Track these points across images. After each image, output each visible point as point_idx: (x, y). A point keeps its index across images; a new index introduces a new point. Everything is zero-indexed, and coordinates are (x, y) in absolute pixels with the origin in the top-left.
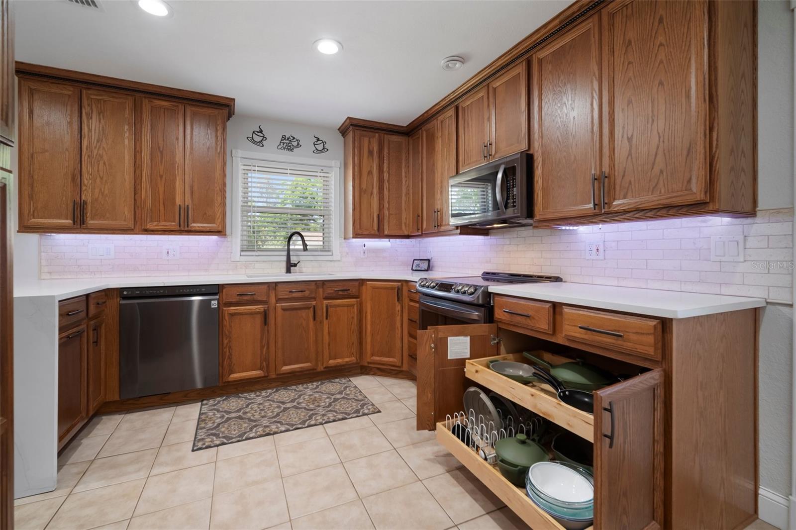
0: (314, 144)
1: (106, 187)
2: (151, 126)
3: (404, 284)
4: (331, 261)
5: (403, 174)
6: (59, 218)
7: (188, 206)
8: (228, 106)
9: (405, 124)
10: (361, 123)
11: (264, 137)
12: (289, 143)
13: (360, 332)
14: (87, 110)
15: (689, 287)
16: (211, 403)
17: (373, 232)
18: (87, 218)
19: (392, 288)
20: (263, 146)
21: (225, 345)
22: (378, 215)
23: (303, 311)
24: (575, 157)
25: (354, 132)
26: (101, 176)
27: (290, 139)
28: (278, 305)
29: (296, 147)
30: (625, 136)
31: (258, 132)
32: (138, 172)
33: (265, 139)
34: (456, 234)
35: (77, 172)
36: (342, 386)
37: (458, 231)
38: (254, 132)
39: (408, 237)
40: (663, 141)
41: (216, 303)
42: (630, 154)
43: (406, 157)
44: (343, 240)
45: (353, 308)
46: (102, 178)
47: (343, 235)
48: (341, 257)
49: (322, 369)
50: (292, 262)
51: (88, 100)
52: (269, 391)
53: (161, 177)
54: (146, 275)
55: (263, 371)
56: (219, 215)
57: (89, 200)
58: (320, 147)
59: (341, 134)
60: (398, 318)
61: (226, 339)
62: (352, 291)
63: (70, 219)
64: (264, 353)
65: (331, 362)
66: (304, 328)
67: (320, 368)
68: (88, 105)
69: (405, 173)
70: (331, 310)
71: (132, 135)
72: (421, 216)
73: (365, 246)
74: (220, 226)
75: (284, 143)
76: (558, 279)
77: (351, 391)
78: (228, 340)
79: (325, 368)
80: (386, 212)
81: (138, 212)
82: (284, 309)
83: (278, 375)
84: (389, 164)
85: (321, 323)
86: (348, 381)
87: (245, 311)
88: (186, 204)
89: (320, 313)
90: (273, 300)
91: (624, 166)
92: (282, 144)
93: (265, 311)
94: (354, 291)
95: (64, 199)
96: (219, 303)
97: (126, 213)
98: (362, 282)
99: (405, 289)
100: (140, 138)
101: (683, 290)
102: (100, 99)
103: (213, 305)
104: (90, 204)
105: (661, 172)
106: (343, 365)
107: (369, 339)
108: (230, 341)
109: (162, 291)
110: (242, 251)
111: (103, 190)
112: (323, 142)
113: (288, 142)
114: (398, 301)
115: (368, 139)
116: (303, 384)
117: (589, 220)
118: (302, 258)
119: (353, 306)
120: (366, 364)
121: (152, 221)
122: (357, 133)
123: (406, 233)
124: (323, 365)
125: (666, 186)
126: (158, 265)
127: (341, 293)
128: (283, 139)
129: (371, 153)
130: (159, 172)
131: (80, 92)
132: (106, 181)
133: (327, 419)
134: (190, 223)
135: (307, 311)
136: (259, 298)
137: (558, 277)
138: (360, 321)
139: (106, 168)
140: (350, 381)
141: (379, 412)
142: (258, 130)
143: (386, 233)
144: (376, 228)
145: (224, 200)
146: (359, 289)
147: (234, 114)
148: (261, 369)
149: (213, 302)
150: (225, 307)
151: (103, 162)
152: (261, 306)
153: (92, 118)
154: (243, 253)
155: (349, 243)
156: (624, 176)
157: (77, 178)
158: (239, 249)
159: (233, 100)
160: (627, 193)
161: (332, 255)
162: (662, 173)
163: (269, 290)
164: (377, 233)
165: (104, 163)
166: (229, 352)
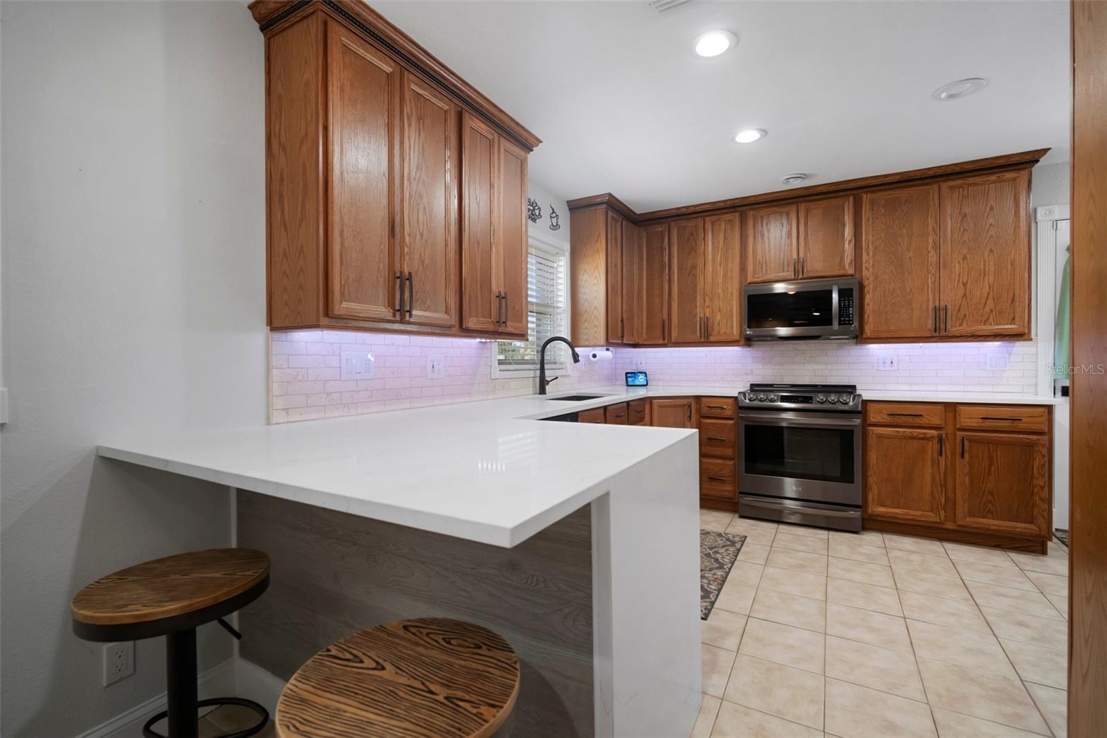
0: (551, 217)
3: (693, 400)
9: (638, 211)
12: (533, 211)
19: (682, 406)
26: (421, 231)
27: (534, 206)
29: (538, 217)
30: (961, 282)
40: (993, 290)
42: (964, 296)
46: (422, 236)
51: (409, 91)
53: (478, 244)
58: (554, 222)
68: (409, 102)
74: (525, 326)
84: (626, 257)
91: (960, 302)
98: (647, 400)
102: (420, 94)
105: (991, 311)
110: (499, 363)
111: (423, 256)
112: (557, 216)
113: (532, 208)
114: (688, 420)
115: (616, 223)
121: (471, 316)
125: (995, 321)
126: (422, 388)
129: (616, 241)
131: (400, 73)
132: (426, 241)
139: (426, 220)
141: (746, 537)
144: (620, 334)
146: (645, 409)
154: (500, 367)
156: (959, 310)
158: (497, 361)
160: (962, 322)
161: (565, 368)
164: (620, 341)
165: (425, 210)
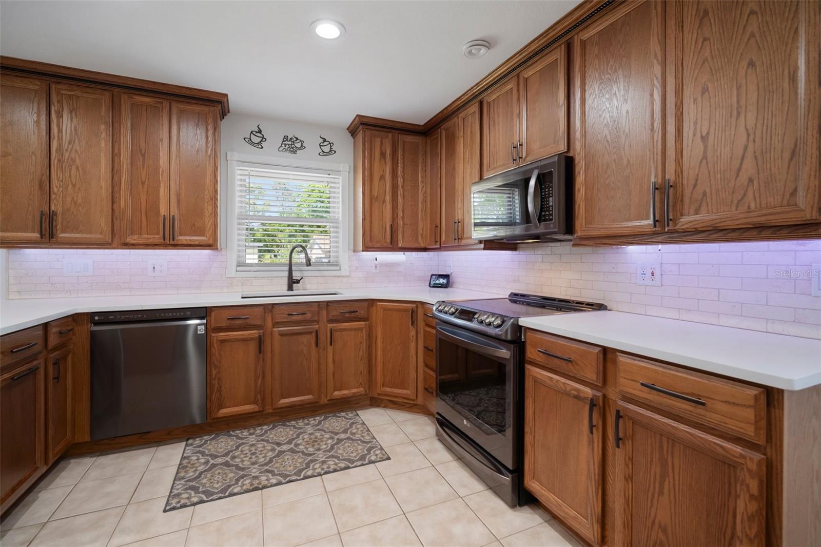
0: (320, 146)
1: (80, 195)
2: (132, 125)
3: (420, 306)
4: (339, 276)
5: (420, 179)
6: (25, 232)
7: (173, 216)
8: (220, 102)
9: (422, 123)
10: (373, 122)
11: (263, 138)
12: (291, 145)
13: (370, 360)
14: (56, 108)
15: (778, 328)
16: (197, 442)
17: (385, 245)
18: (56, 230)
19: (406, 310)
20: (262, 148)
21: (214, 376)
22: (391, 225)
23: (304, 336)
24: (628, 160)
25: (364, 132)
26: (74, 183)
27: (292, 140)
28: (275, 329)
29: (300, 149)
30: (698, 134)
31: (257, 132)
32: (116, 178)
33: (264, 140)
34: (479, 249)
35: (45, 178)
36: (348, 422)
37: (482, 246)
38: (252, 132)
39: (425, 250)
40: (754, 141)
41: (203, 328)
42: (705, 157)
43: (423, 159)
44: (353, 254)
45: (362, 332)
46: (74, 186)
47: (352, 247)
48: (350, 272)
49: (326, 402)
50: (294, 278)
51: (57, 95)
52: (265, 427)
53: (143, 183)
54: (129, 293)
55: (258, 406)
56: (209, 225)
57: (60, 211)
58: (327, 149)
59: (350, 134)
60: (413, 345)
61: (215, 369)
62: (360, 313)
63: (38, 232)
64: (259, 384)
65: (336, 393)
66: (304, 355)
67: (324, 401)
68: (58, 102)
69: (422, 178)
70: (336, 334)
71: (109, 136)
72: (439, 226)
73: (376, 260)
74: (211, 239)
75: (285, 145)
76: (601, 307)
77: (358, 429)
78: (216, 370)
79: (329, 400)
80: (401, 222)
81: (116, 223)
82: (282, 335)
83: (275, 409)
84: (404, 168)
85: (324, 349)
86: (355, 416)
87: (238, 337)
88: (172, 214)
89: (324, 338)
90: (269, 323)
91: (697, 172)
92: (283, 145)
93: (260, 337)
94: (362, 312)
95: (30, 209)
96: (206, 329)
97: (103, 225)
98: (372, 302)
99: (420, 312)
100: (118, 139)
101: (770, 330)
102: (72, 95)
103: (200, 330)
104: (61, 215)
105: (751, 180)
106: (350, 397)
107: (379, 368)
108: (219, 372)
109: (140, 316)
110: (238, 266)
111: (75, 199)
112: (330, 143)
113: (290, 143)
114: (412, 325)
115: (380, 139)
116: (303, 418)
117: (647, 239)
118: (306, 274)
119: (361, 329)
120: (376, 396)
121: (132, 234)
122: (368, 132)
123: (423, 245)
124: (327, 397)
125: (758, 199)
126: (143, 282)
127: (347, 315)
128: (285, 140)
129: (383, 155)
130: (141, 178)
131: (48, 87)
132: (79, 188)
133: (327, 468)
134: (176, 236)
135: (308, 336)
136: (253, 323)
137: (602, 305)
138: (369, 347)
139: (79, 175)
140: (358, 415)
141: (389, 458)
142: (257, 130)
143: (400, 245)
144: (388, 240)
145: (215, 209)
146: (368, 310)
147: (229, 112)
148: (255, 403)
149: (199, 327)
150: (214, 333)
151: (75, 166)
152: (256, 331)
153: (62, 116)
154: (239, 269)
155: (359, 256)
156: (695, 185)
157: (45, 186)
158: (234, 263)
159: (226, 95)
160: (700, 207)
161: (340, 270)
162: (753, 183)
163: (265, 312)
164: (390, 246)
165: (77, 168)
166: (219, 384)
